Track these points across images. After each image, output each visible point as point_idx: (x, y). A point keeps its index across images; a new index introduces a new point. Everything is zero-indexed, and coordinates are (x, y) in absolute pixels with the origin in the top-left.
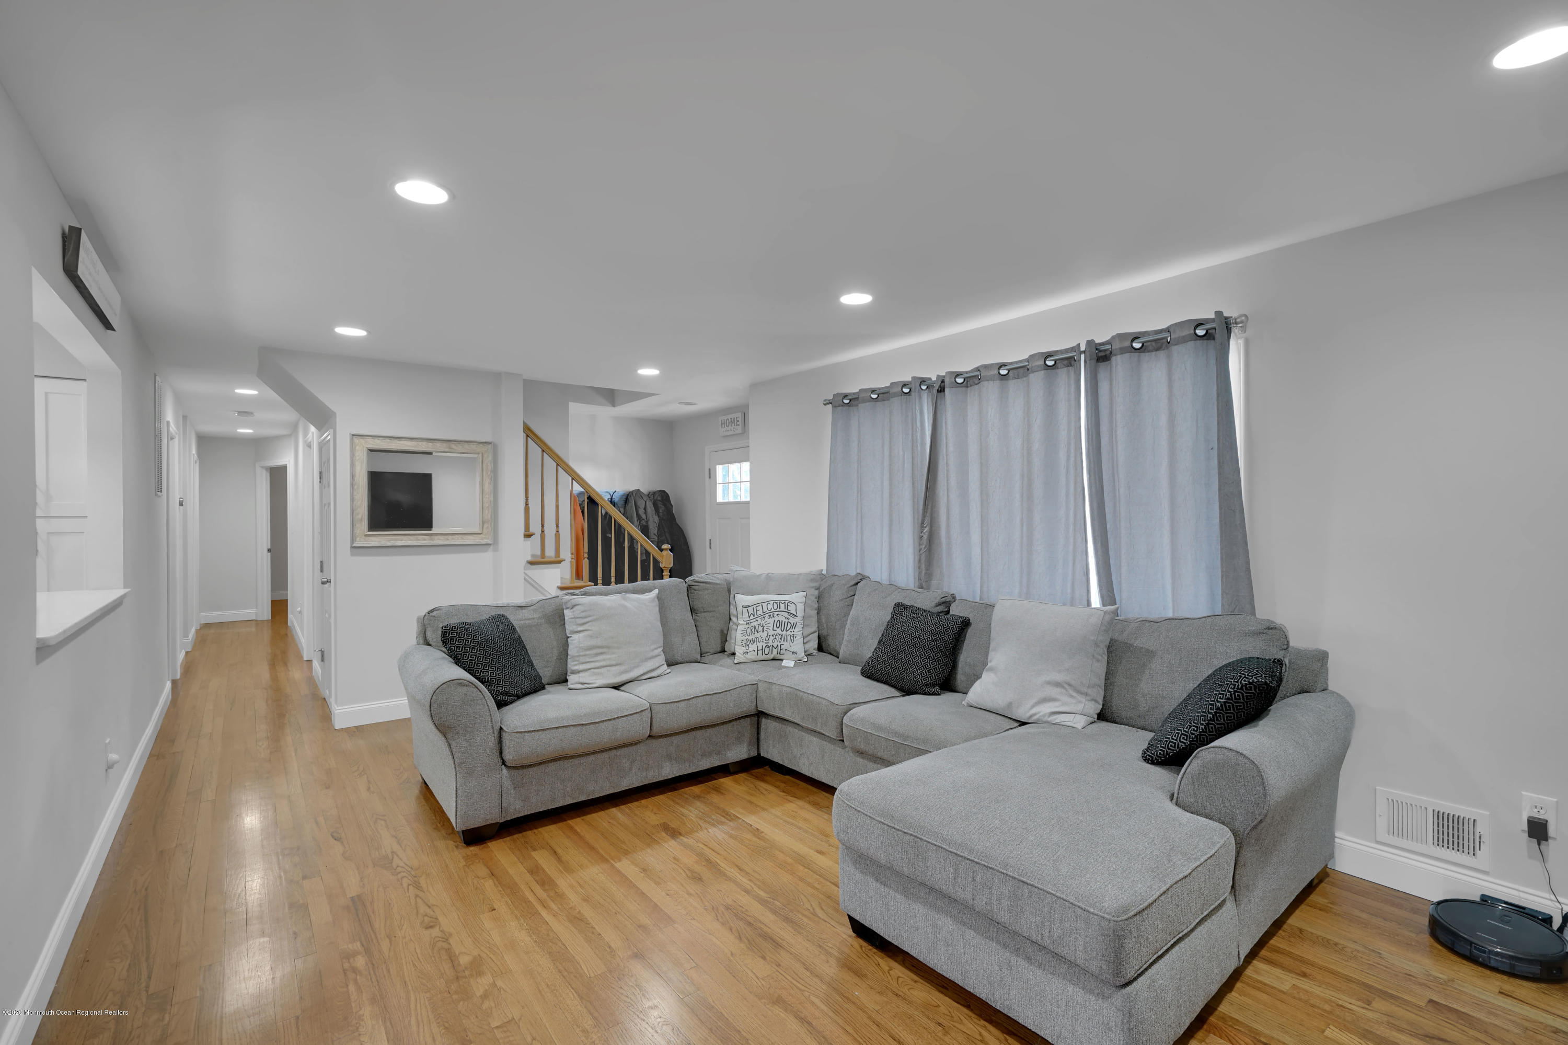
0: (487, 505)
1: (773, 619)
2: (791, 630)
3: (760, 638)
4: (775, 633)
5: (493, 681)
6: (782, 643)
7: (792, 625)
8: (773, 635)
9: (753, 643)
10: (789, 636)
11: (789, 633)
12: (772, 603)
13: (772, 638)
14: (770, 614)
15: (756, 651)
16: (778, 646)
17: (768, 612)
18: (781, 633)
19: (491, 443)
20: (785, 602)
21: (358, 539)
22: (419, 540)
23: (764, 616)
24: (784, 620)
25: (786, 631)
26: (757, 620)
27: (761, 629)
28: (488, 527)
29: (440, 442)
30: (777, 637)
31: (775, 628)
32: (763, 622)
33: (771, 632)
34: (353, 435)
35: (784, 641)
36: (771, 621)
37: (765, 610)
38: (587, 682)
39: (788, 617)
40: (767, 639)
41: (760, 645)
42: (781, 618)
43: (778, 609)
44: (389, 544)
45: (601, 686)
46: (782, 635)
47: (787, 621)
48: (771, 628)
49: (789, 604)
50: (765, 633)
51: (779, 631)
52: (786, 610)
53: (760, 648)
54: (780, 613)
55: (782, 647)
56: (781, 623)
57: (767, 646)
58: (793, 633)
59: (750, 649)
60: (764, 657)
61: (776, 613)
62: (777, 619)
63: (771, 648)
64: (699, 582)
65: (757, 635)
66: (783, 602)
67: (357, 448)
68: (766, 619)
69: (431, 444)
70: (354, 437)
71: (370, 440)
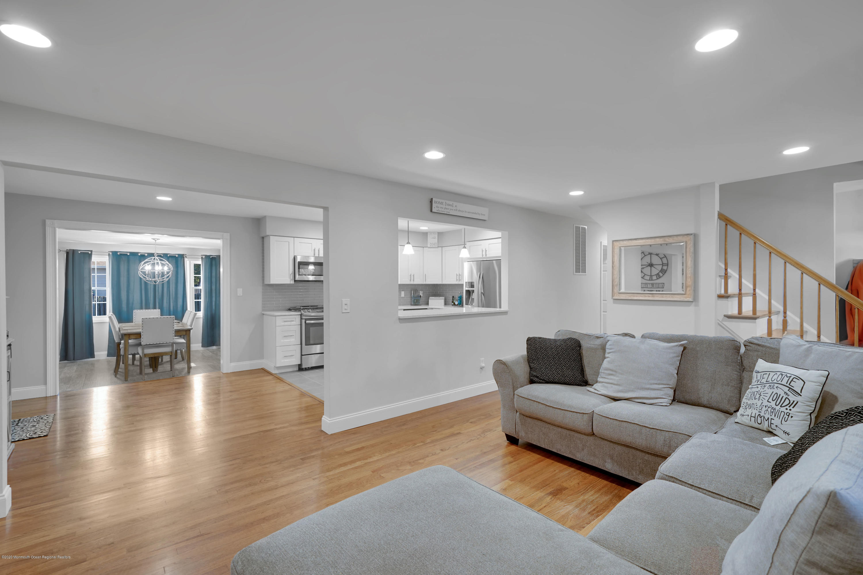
0: (689, 276)
1: (772, 390)
2: (787, 407)
3: (755, 405)
4: (769, 404)
5: (533, 369)
6: (773, 417)
7: (791, 402)
8: (766, 406)
9: (750, 408)
10: (783, 413)
11: (783, 409)
12: (778, 373)
13: (764, 409)
14: (771, 384)
15: (750, 416)
16: (768, 418)
17: (771, 382)
18: (774, 406)
19: (692, 234)
20: (790, 377)
21: (615, 295)
22: (646, 297)
23: (765, 385)
24: (782, 394)
25: (781, 406)
26: (758, 387)
27: (758, 396)
28: (690, 290)
29: (658, 238)
30: (769, 409)
31: (770, 400)
32: (762, 390)
33: (765, 403)
34: (613, 241)
35: (775, 416)
36: (770, 391)
37: (769, 379)
38: (598, 389)
39: (788, 392)
40: (760, 408)
41: (755, 412)
42: (780, 392)
43: (780, 382)
44: (630, 298)
45: (603, 394)
46: (775, 409)
47: (785, 396)
48: (767, 399)
49: (794, 380)
50: (761, 401)
51: (773, 404)
52: (788, 385)
53: (753, 415)
54: (780, 386)
55: (773, 421)
56: (778, 396)
57: (759, 415)
58: (788, 411)
59: (746, 413)
60: (756, 425)
61: (776, 385)
62: (775, 391)
63: (762, 418)
64: (752, 343)
65: (754, 401)
66: (788, 375)
67: (615, 247)
68: (766, 388)
69: (653, 240)
70: (614, 242)
71: (621, 243)
